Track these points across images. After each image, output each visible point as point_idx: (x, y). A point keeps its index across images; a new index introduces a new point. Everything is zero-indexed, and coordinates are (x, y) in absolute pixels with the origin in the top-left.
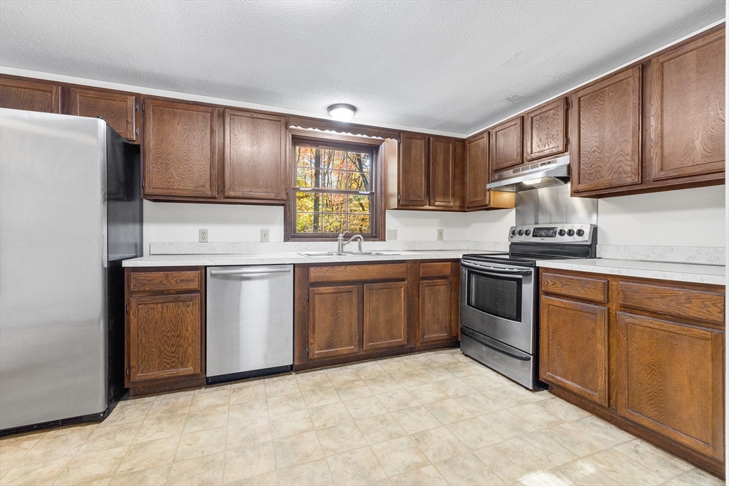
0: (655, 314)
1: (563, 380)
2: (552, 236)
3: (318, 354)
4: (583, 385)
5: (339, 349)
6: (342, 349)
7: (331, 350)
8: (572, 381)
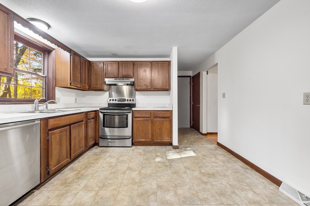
0: (160, 117)
1: (141, 140)
2: (124, 101)
3: (54, 170)
4: (145, 139)
5: (63, 162)
6: (64, 162)
7: (59, 165)
8: (143, 139)
